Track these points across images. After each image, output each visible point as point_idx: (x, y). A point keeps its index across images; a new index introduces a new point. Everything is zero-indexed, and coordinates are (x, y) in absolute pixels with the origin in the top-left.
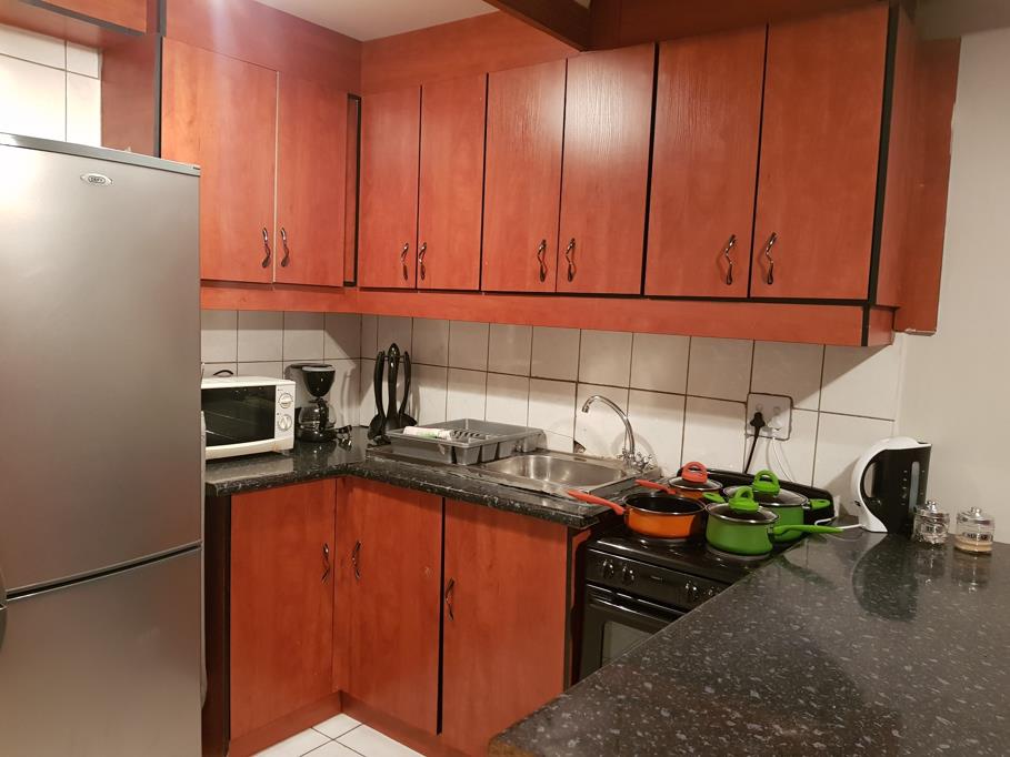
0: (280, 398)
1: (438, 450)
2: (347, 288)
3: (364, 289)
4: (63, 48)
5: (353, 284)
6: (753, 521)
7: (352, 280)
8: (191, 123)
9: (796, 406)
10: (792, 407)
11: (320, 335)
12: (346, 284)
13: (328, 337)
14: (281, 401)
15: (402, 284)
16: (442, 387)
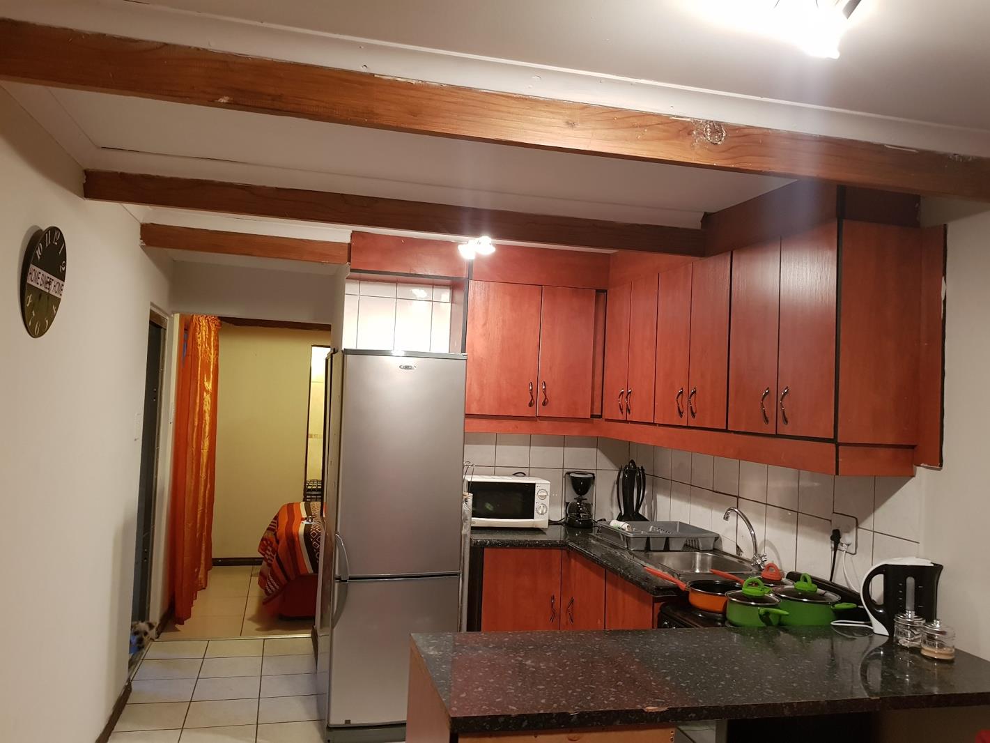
0: (538, 493)
1: (620, 537)
2: (595, 420)
3: (607, 420)
4: (431, 289)
5: (600, 417)
6: (753, 603)
7: (600, 414)
8: (485, 324)
9: (860, 526)
10: (857, 526)
11: (593, 452)
12: (593, 416)
13: (599, 453)
14: (539, 494)
15: (621, 417)
16: (668, 496)
